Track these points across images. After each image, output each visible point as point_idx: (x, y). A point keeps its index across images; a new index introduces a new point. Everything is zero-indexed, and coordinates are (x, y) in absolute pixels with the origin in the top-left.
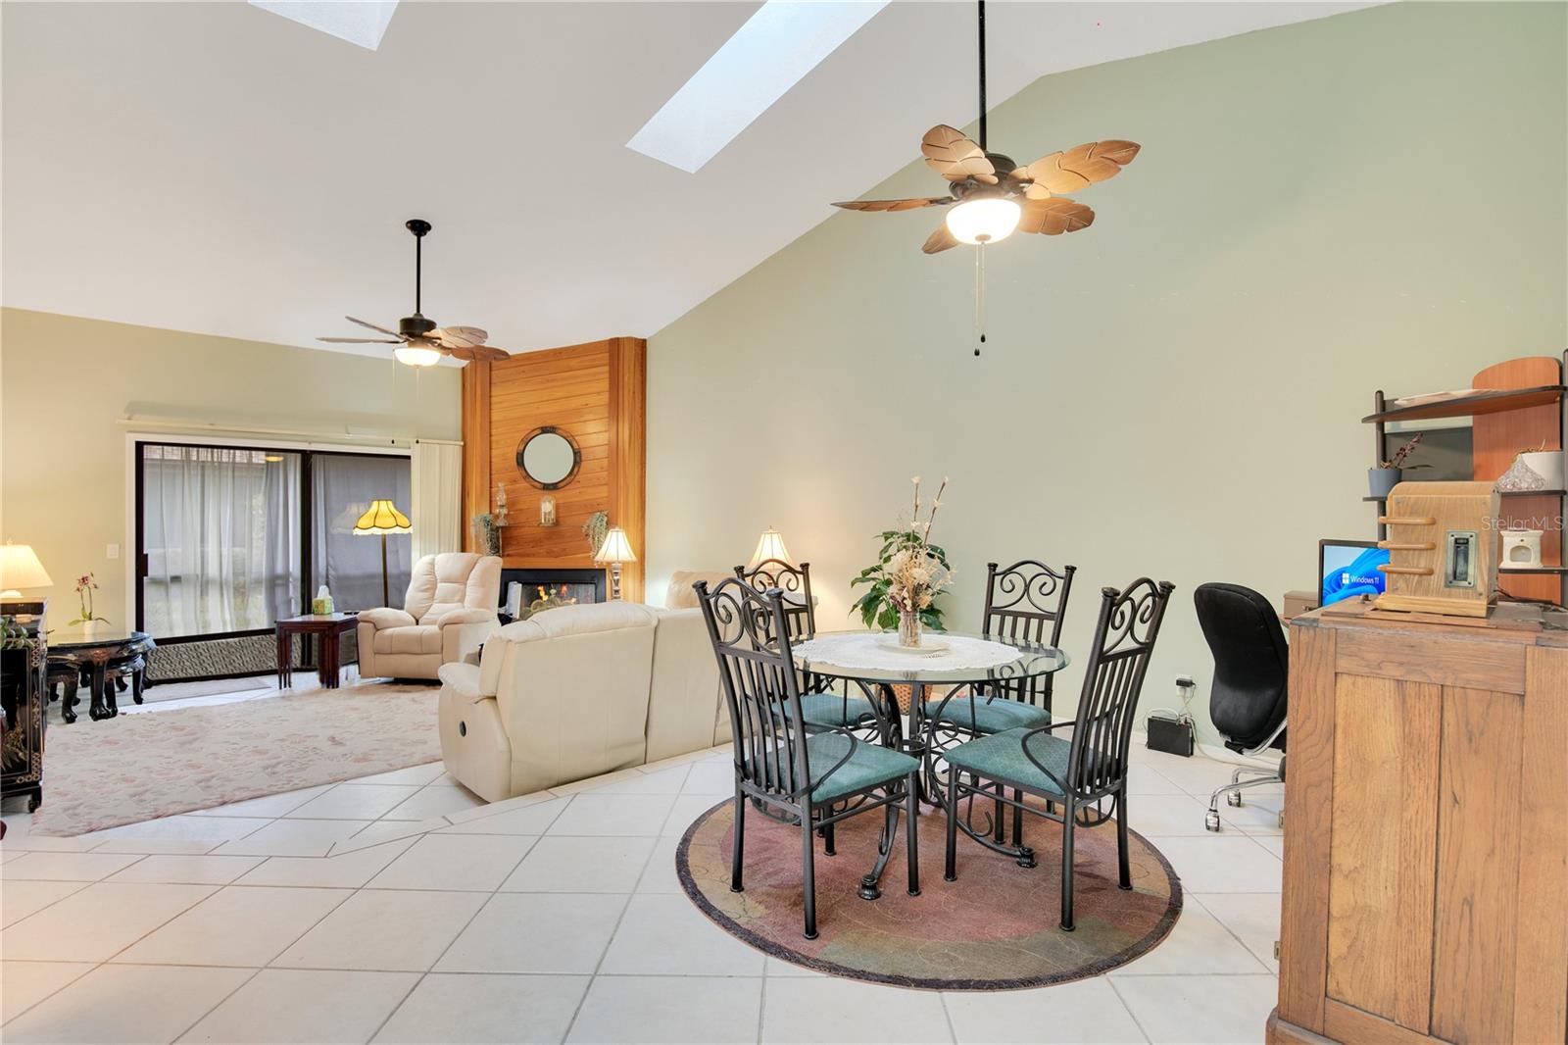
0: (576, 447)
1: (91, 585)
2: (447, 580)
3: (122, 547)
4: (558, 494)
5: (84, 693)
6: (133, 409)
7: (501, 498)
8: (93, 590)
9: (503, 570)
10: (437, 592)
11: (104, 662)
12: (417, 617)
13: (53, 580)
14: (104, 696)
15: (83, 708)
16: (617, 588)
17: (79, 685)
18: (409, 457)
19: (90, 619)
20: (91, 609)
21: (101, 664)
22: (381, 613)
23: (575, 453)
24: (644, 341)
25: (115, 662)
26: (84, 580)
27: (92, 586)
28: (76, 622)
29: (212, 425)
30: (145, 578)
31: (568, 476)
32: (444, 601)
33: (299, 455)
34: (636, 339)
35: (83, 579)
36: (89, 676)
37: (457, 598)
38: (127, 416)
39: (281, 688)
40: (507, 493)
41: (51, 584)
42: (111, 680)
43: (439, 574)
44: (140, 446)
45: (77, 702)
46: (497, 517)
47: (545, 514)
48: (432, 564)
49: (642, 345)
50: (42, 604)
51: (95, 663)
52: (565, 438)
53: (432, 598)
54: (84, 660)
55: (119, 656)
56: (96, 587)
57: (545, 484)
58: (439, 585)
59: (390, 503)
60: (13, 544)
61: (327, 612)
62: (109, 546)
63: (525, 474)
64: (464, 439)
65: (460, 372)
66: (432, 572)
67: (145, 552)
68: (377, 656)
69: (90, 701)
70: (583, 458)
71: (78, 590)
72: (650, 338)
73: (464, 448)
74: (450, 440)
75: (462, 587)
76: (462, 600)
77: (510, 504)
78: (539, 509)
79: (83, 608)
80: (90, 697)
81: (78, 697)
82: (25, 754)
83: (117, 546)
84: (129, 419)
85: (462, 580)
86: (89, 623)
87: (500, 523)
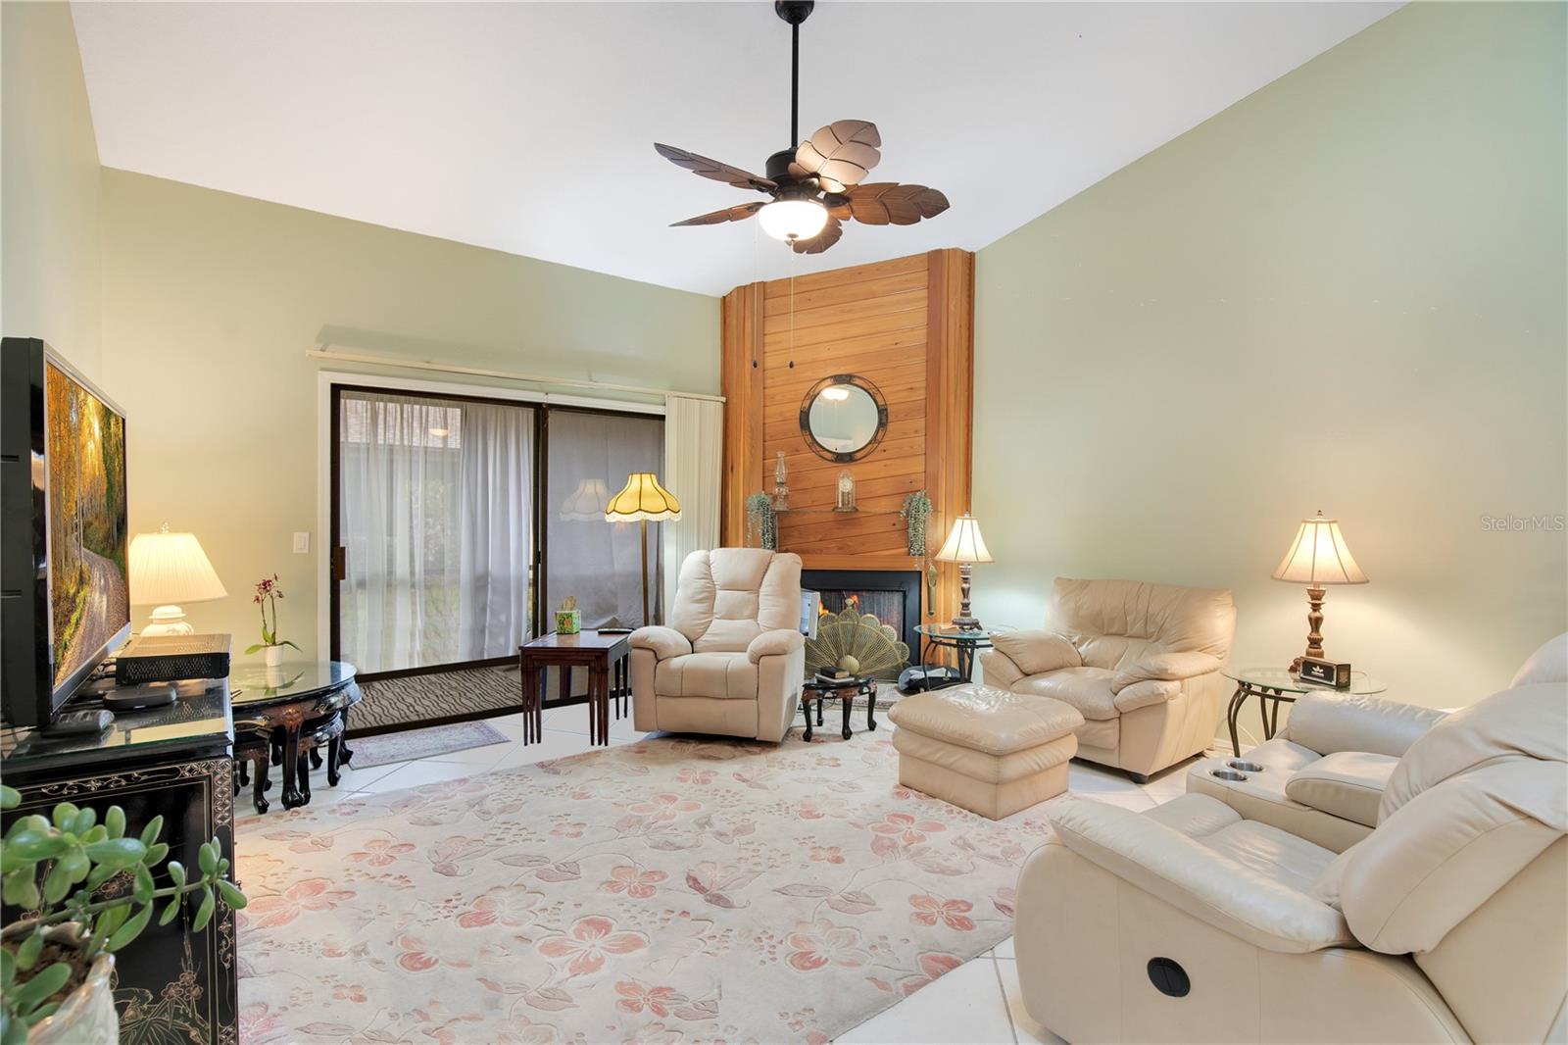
0: (881, 403)
1: (274, 592)
2: (730, 587)
3: (312, 538)
4: (854, 468)
5: (276, 773)
6: (329, 337)
7: (781, 473)
8: (277, 600)
9: (803, 571)
10: (716, 602)
11: (298, 726)
12: (692, 638)
13: (227, 591)
14: (297, 776)
15: (273, 795)
16: (966, 601)
17: (271, 763)
18: (662, 418)
19: (274, 644)
20: (275, 630)
21: (294, 731)
22: (651, 632)
23: (880, 412)
24: (972, 256)
25: (310, 726)
26: (266, 585)
27: (275, 594)
28: (256, 648)
29: (428, 362)
30: (341, 581)
31: (870, 443)
32: (729, 616)
33: (531, 412)
34: (963, 251)
35: (264, 584)
36: (281, 748)
37: (747, 612)
38: (320, 346)
39: (526, 744)
40: (789, 465)
41: (223, 593)
42: (305, 752)
43: (718, 576)
44: (336, 389)
45: (269, 785)
46: (775, 498)
47: (843, 493)
48: (707, 563)
49: (970, 259)
50: (228, 654)
51: (287, 728)
52: (866, 390)
53: (710, 611)
54: (275, 725)
55: (317, 715)
56: (280, 596)
57: (838, 455)
58: (720, 594)
59: (653, 476)
60: (170, 531)
61: (575, 631)
62: (296, 535)
63: (810, 440)
64: (725, 392)
65: (719, 303)
66: (708, 576)
67: (341, 545)
68: (659, 699)
69: (282, 785)
70: (890, 418)
71: (257, 599)
72: (980, 251)
73: (726, 405)
74: (708, 394)
75: (753, 596)
76: (754, 616)
77: (793, 480)
78: (835, 486)
79: (265, 627)
80: (282, 779)
81: (270, 779)
82: (203, 1031)
83: (306, 535)
84: (322, 350)
85: (753, 586)
86: (272, 650)
87: (780, 506)
